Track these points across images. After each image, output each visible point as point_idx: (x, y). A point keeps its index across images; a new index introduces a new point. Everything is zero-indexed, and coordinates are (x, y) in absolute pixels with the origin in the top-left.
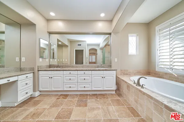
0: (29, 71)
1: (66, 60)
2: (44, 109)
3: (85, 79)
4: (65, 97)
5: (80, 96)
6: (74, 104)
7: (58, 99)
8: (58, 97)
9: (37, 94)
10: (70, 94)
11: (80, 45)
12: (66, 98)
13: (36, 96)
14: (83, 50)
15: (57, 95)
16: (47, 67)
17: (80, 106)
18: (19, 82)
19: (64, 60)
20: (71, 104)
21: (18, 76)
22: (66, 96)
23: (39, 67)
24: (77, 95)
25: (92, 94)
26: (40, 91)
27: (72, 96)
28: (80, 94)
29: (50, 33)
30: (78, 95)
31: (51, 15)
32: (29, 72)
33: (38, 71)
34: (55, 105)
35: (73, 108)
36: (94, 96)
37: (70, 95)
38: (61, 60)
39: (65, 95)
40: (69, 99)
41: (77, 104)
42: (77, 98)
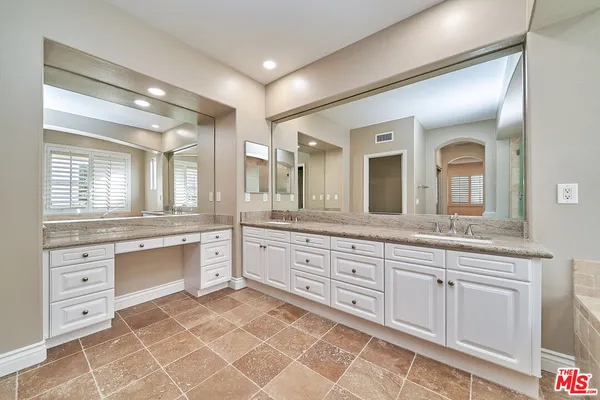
0: (225, 224)
1: (336, 197)
2: (232, 326)
3: (354, 271)
4: (290, 315)
5: (337, 331)
6: (301, 350)
7: (273, 313)
8: (274, 308)
9: (239, 284)
10: (311, 314)
11: (388, 137)
12: (290, 320)
13: (237, 288)
14: (399, 157)
15: (278, 301)
16: (264, 215)
17: (315, 364)
18: (203, 247)
19: (328, 198)
20: (293, 346)
21: (201, 232)
22: (297, 312)
23: (243, 215)
24: (328, 322)
25: (388, 343)
26: (246, 279)
27: (311, 320)
28: (342, 326)
29: (274, 121)
30: (333, 324)
31: (266, 70)
32: (223, 226)
33: (242, 225)
34: (255, 329)
35: (291, 361)
36: (394, 356)
37: (308, 316)
38: (321, 197)
39: (293, 309)
40: (297, 325)
41: (310, 352)
42: (322, 332)
